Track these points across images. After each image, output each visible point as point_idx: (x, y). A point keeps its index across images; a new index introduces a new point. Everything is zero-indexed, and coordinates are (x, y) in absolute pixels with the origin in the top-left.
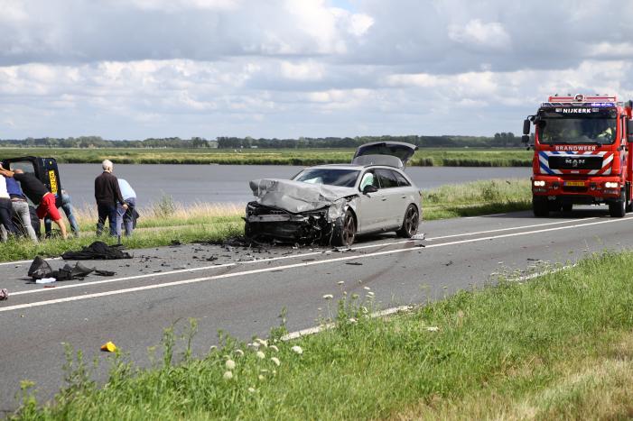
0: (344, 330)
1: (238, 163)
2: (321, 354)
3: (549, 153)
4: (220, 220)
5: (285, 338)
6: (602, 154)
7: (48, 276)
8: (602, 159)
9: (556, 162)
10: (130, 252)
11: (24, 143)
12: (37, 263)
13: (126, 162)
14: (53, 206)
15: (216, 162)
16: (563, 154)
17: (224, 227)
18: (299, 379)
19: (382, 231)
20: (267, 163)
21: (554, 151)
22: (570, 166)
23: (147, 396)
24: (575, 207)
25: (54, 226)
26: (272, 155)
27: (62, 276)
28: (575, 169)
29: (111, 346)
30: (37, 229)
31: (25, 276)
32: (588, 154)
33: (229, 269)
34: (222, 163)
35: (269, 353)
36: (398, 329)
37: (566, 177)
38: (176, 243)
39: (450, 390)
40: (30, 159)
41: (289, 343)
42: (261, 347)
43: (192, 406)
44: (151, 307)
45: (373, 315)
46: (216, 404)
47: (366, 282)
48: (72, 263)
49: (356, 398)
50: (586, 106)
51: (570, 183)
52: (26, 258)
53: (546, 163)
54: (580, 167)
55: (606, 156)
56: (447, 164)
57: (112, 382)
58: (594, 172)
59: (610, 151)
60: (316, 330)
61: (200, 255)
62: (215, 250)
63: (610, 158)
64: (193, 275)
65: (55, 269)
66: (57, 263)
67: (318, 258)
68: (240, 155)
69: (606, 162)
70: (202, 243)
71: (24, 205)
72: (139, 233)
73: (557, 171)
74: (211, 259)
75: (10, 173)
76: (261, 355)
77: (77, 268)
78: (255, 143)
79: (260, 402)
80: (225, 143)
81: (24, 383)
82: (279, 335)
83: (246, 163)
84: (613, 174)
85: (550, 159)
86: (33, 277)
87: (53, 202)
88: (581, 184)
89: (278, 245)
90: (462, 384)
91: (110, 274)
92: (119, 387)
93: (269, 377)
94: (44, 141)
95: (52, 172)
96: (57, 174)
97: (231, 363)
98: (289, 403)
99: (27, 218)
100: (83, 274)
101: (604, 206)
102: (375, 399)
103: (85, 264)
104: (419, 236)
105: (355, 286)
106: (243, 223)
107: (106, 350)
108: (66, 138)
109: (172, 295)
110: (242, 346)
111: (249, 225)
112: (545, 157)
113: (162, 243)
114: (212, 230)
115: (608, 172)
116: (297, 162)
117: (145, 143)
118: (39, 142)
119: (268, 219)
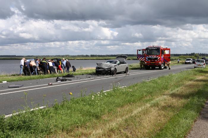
0: (114, 90)
2: (110, 95)
3: (148, 57)
4: (91, 70)
5: (103, 92)
7: (60, 80)
11: (55, 56)
12: (58, 78)
13: (74, 59)
14: (60, 68)
15: (90, 59)
16: (150, 57)
17: (92, 71)
18: (106, 99)
19: (121, 72)
20: (100, 59)
21: (149, 56)
22: (152, 59)
23: (78, 102)
25: (60, 71)
26: (101, 58)
27: (62, 80)
28: (153, 60)
29: (71, 93)
30: (58, 72)
31: (56, 80)
32: (155, 57)
33: (93, 79)
34: (91, 59)
35: (100, 95)
36: (124, 90)
37: (151, 61)
38: (83, 74)
39: (134, 102)
40: (56, 59)
41: (104, 93)
42: (99, 94)
43: (86, 105)
44: (78, 86)
45: (120, 88)
46: (90, 104)
47: (118, 81)
49: (116, 103)
50: (154, 48)
51: (151, 63)
52: (56, 77)
53: (147, 59)
54: (154, 59)
55: (158, 57)
56: (133, 59)
57: (71, 100)
58: (156, 60)
59: (159, 56)
61: (87, 76)
62: (90, 76)
63: (159, 58)
64: (86, 80)
65: (61, 79)
66: (61, 78)
67: (109, 77)
68: (95, 58)
69: (158, 59)
70: (88, 74)
71: (55, 67)
72: (76, 72)
73: (149, 60)
75: (53, 62)
76: (99, 95)
77: (65, 79)
79: (99, 104)
80: (92, 56)
81: (55, 100)
82: (102, 91)
84: (160, 61)
85: (148, 58)
86: (57, 81)
87: (60, 67)
88: (154, 63)
90: (136, 100)
91: (71, 80)
92: (72, 101)
93: (100, 99)
94: (59, 56)
95: (60, 61)
96: (61, 61)
97: (93, 97)
98: (104, 104)
99: (56, 70)
101: (158, 68)
102: (120, 103)
104: (128, 73)
105: (116, 82)
106: (95, 71)
107: (70, 94)
108: (63, 55)
109: (82, 84)
110: (95, 93)
112: (147, 57)
113: (80, 74)
114: (90, 72)
115: (159, 60)
116: (105, 59)
117: (77, 56)
118: (58, 56)
119: (100, 70)
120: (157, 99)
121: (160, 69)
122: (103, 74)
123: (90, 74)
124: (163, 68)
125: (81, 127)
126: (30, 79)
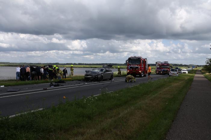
1: (81, 67)
3: (130, 66)
6: (138, 66)
8: (138, 67)
9: (131, 68)
10: (66, 82)
13: (63, 67)
15: (78, 67)
16: (132, 66)
20: (87, 67)
21: (131, 66)
22: (133, 68)
24: (137, 76)
26: (87, 66)
27: (55, 86)
32: (136, 66)
34: (79, 67)
35: (92, 98)
36: (112, 95)
37: (133, 70)
45: (108, 92)
46: (83, 107)
48: (57, 84)
50: (136, 58)
51: (133, 71)
53: (129, 68)
54: (135, 68)
58: (137, 69)
59: (140, 65)
60: (98, 95)
63: (140, 67)
64: (77, 86)
65: (54, 85)
68: (82, 66)
73: (131, 69)
74: (79, 83)
78: (84, 64)
80: (79, 64)
83: (83, 67)
84: (140, 69)
86: (51, 86)
88: (135, 71)
89: (90, 81)
91: (63, 86)
98: (95, 107)
100: (58, 85)
101: (139, 76)
103: (59, 84)
104: (113, 80)
106: (84, 77)
107: (64, 98)
111: (85, 78)
115: (139, 69)
116: (91, 67)
119: (88, 77)
120: (140, 103)
121: (141, 76)
122: (91, 81)
123: (80, 80)
124: (143, 76)
125: (76, 127)
126: (26, 84)
